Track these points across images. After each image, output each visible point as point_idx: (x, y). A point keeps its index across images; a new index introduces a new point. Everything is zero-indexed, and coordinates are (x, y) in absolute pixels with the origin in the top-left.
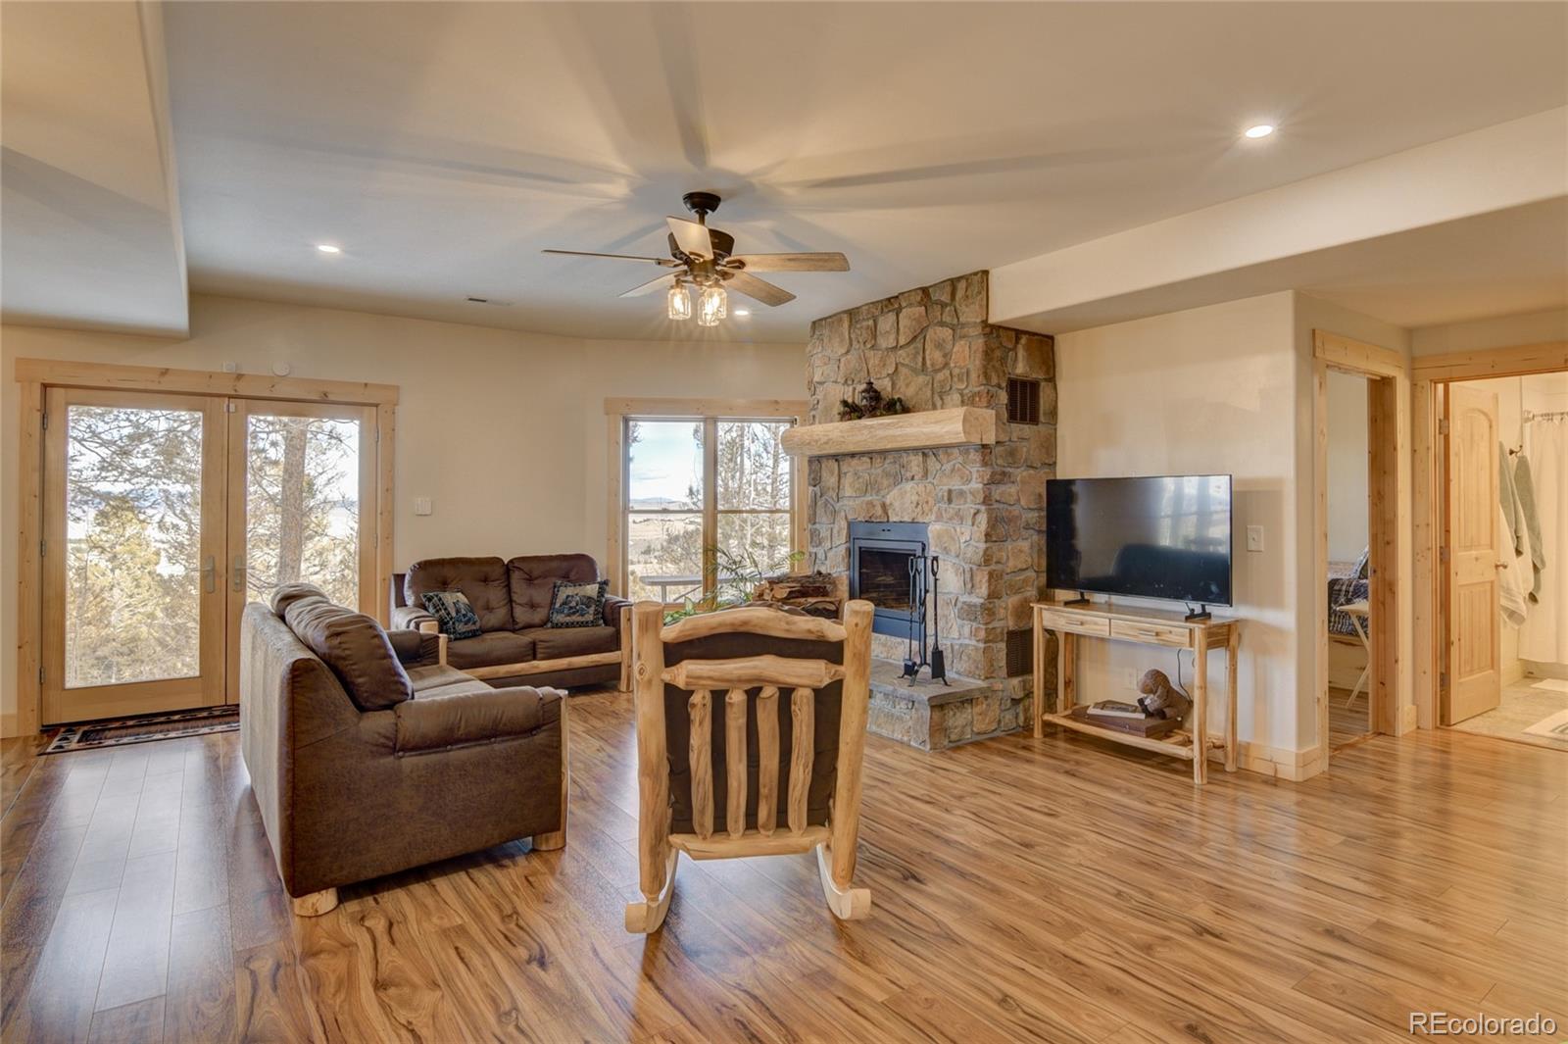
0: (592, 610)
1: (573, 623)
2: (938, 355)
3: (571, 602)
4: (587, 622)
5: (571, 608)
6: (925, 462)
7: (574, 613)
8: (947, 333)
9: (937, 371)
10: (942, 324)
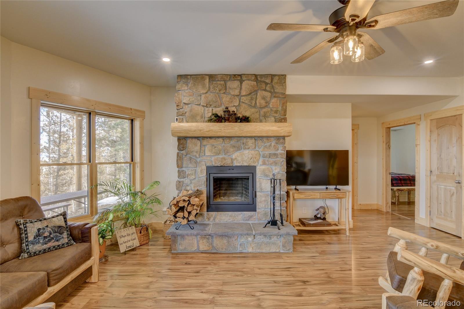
0: (65, 235)
1: (49, 248)
2: (263, 102)
3: (44, 233)
4: (63, 245)
5: (45, 237)
6: (255, 142)
7: (49, 241)
8: (268, 94)
9: (262, 108)
10: (265, 90)
